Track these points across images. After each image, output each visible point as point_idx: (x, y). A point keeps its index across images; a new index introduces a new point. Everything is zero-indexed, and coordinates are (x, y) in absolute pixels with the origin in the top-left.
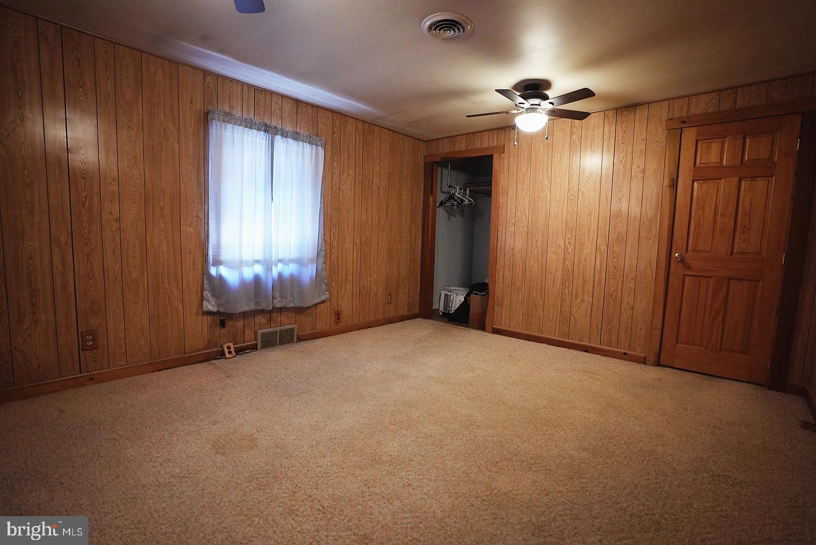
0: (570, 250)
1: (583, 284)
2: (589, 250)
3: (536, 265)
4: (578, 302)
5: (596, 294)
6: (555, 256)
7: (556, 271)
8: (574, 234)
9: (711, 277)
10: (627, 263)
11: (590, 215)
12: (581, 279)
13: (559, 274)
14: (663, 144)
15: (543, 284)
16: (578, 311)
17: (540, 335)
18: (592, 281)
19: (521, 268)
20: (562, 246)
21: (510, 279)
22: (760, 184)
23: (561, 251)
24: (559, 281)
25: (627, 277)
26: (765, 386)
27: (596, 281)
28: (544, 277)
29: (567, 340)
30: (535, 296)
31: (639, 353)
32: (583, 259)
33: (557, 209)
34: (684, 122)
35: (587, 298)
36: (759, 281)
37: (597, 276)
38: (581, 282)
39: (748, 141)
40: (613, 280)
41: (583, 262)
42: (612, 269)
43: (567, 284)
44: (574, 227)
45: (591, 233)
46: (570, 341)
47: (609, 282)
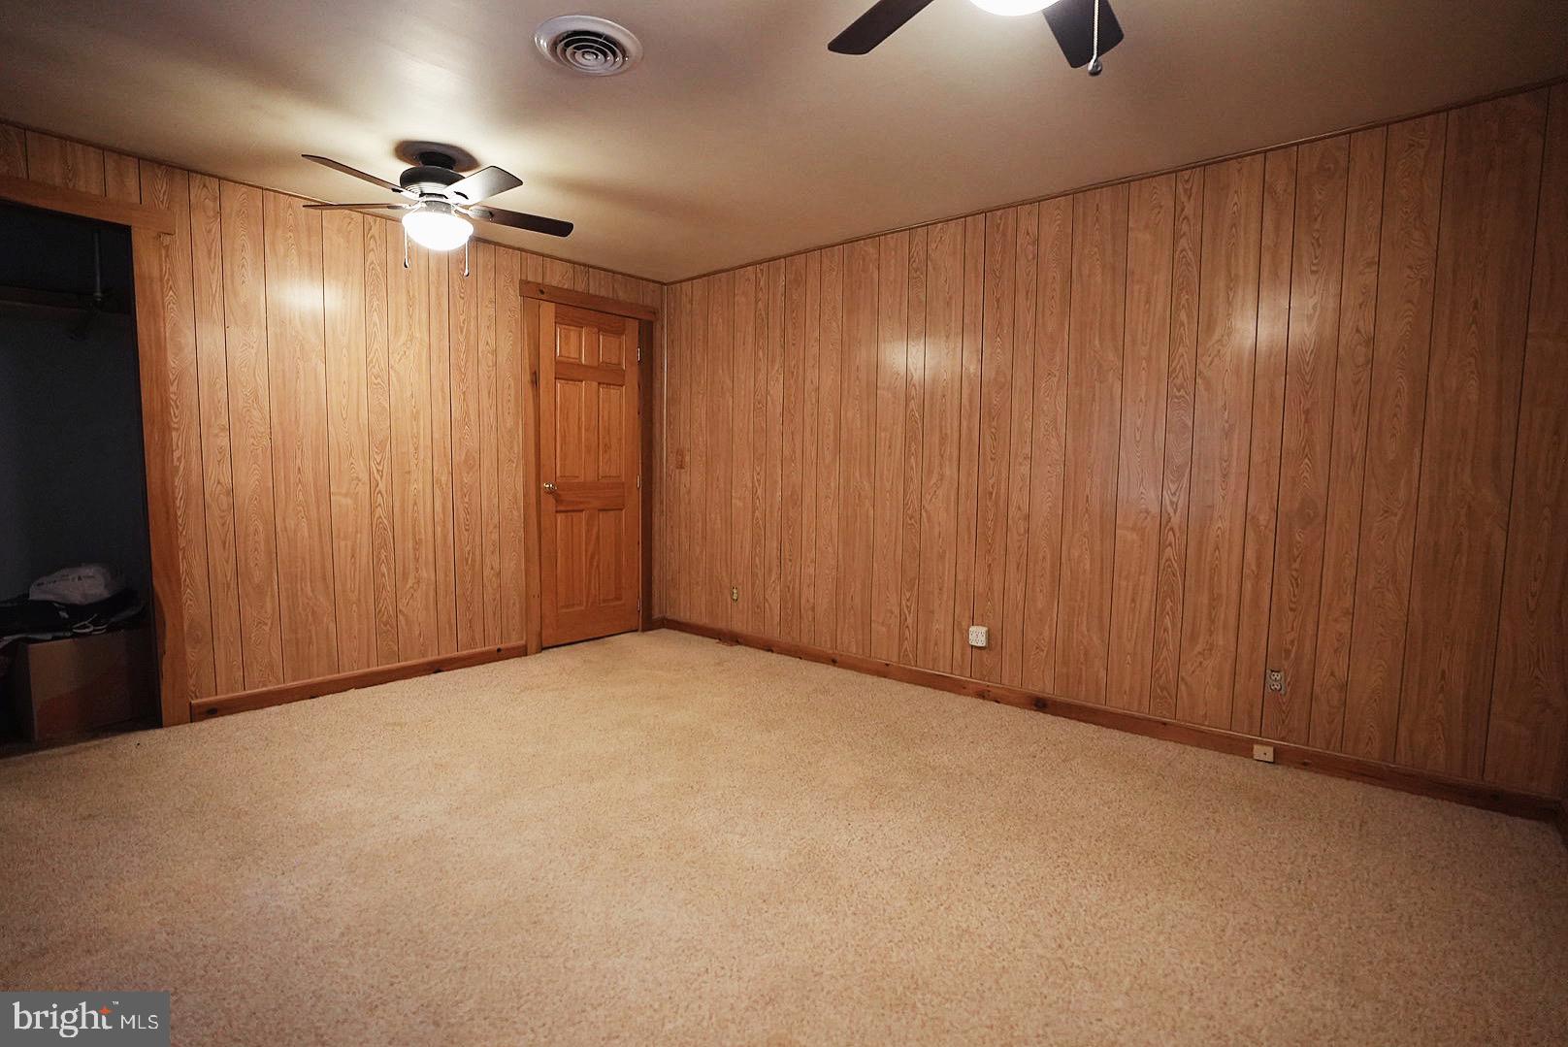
0: (382, 486)
1: (415, 549)
2: (421, 485)
3: (304, 523)
4: (410, 584)
5: (440, 562)
6: (350, 501)
7: (357, 532)
8: (388, 455)
9: (582, 511)
10: (485, 503)
11: (415, 417)
12: (411, 541)
13: (364, 538)
14: (518, 316)
15: (329, 565)
16: (411, 601)
17: (336, 676)
18: (431, 539)
19: (262, 536)
20: (365, 477)
21: (230, 569)
22: (614, 392)
23: (363, 490)
24: (365, 551)
25: (487, 525)
26: (636, 631)
27: (439, 541)
28: (328, 549)
29: (398, 665)
30: (310, 594)
31: (515, 641)
32: (411, 502)
33: (344, 401)
34: (542, 292)
35: (426, 574)
36: (621, 510)
37: (439, 529)
38: (411, 546)
39: (601, 337)
40: (466, 533)
41: (411, 507)
42: (462, 515)
43: (383, 554)
44: (387, 440)
45: (421, 449)
46: (402, 664)
47: (460, 540)
